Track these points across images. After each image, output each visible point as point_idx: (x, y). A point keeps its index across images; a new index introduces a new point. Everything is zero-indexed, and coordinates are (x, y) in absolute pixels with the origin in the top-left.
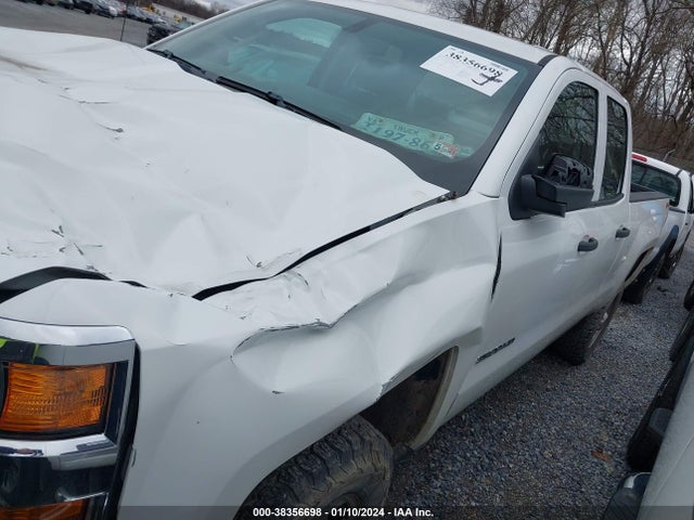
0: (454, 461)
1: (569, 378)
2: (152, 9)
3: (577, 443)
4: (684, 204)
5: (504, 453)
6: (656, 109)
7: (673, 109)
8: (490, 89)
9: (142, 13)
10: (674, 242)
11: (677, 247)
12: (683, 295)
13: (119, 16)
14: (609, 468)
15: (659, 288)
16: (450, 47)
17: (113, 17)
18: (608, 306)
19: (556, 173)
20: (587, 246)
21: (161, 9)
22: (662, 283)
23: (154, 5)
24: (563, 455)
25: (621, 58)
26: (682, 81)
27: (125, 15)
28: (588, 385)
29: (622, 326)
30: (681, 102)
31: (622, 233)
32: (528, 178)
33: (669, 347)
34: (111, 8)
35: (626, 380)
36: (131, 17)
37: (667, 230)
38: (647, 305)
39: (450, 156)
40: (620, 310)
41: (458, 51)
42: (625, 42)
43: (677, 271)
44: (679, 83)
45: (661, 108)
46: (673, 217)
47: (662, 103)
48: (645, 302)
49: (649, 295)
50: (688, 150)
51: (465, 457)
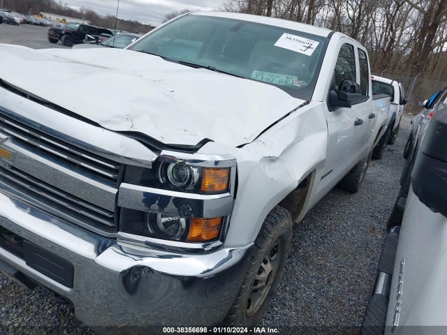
0: (306, 242)
1: (351, 199)
2: (41, 16)
3: (362, 228)
4: (397, 100)
5: (328, 236)
6: (372, 45)
7: (382, 44)
8: (309, 53)
9: (36, 20)
10: (394, 121)
11: (396, 125)
12: (402, 152)
13: (21, 23)
14: (380, 237)
15: (389, 150)
16: (285, 34)
17: (18, 24)
18: (366, 159)
19: (345, 88)
20: (358, 123)
21: (47, 15)
22: (390, 147)
23: (42, 13)
24: (356, 234)
25: (347, 17)
26: (385, 26)
27: (25, 22)
28: (362, 202)
29: (374, 171)
30: (386, 40)
31: (372, 116)
32: (333, 92)
33: (399, 179)
34: (16, 18)
35: (380, 197)
36: (29, 23)
37: (390, 115)
38: (384, 159)
39: (299, 86)
40: (371, 164)
41: (289, 35)
42: (349, 7)
43: (397, 139)
44: (383, 28)
45: (375, 44)
46: (392, 108)
47: (375, 41)
48: (383, 158)
49: (385, 154)
50: (393, 69)
51: (310, 239)
